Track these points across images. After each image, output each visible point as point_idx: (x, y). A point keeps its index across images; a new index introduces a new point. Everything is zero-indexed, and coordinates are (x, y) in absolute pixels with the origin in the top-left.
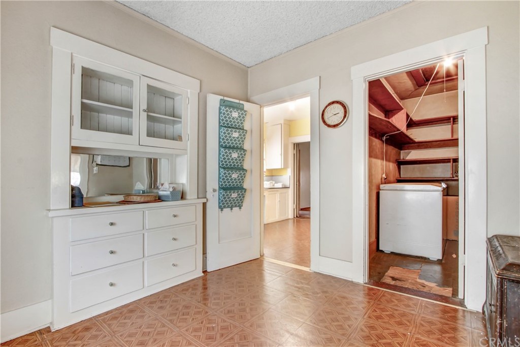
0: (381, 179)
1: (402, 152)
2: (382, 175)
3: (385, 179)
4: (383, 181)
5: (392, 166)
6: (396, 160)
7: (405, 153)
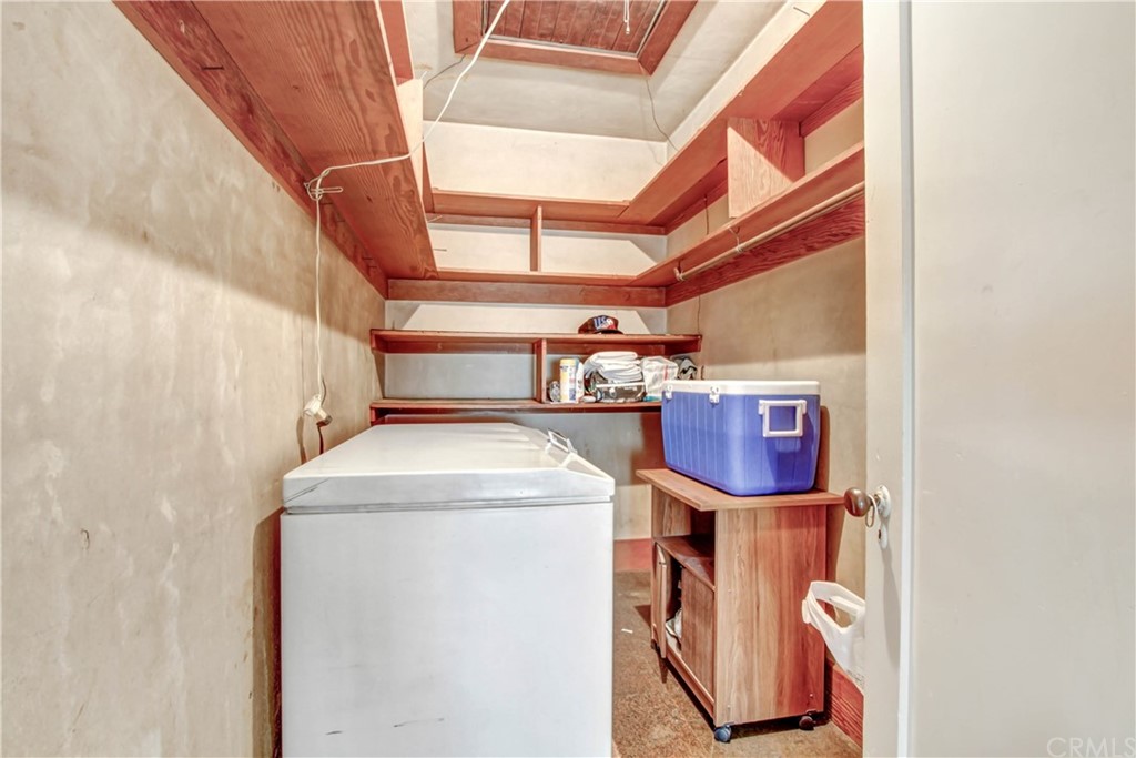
0: (301, 423)
1: (389, 303)
2: (304, 401)
3: (321, 424)
4: (311, 432)
5: (356, 355)
6: (372, 330)
7: (401, 309)
